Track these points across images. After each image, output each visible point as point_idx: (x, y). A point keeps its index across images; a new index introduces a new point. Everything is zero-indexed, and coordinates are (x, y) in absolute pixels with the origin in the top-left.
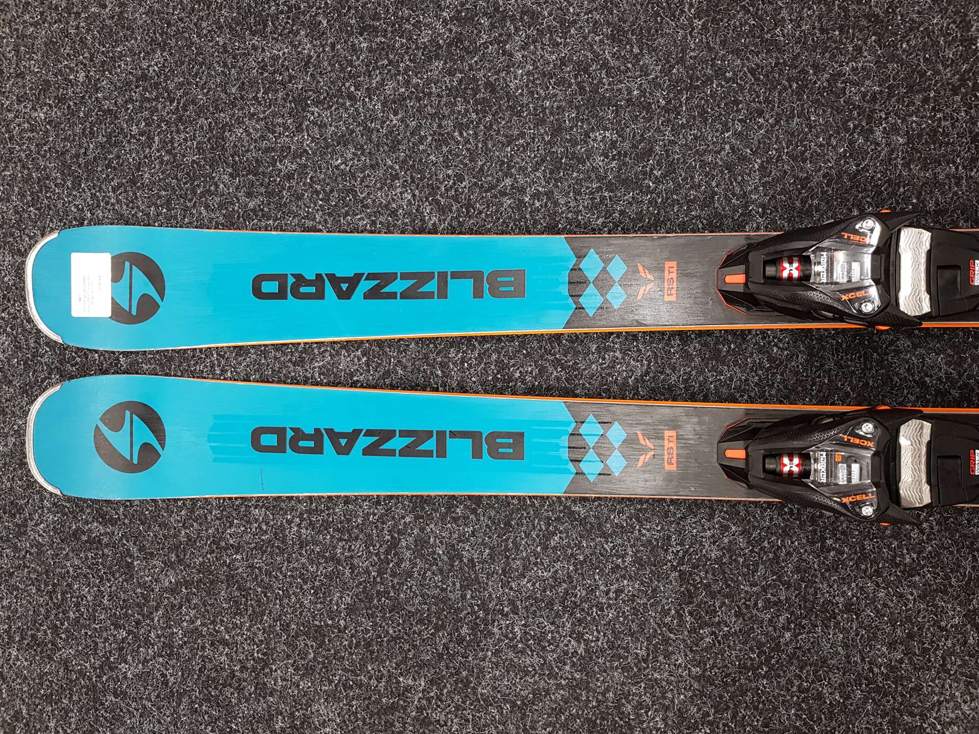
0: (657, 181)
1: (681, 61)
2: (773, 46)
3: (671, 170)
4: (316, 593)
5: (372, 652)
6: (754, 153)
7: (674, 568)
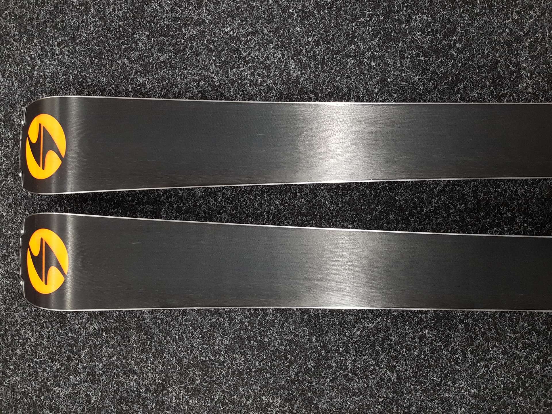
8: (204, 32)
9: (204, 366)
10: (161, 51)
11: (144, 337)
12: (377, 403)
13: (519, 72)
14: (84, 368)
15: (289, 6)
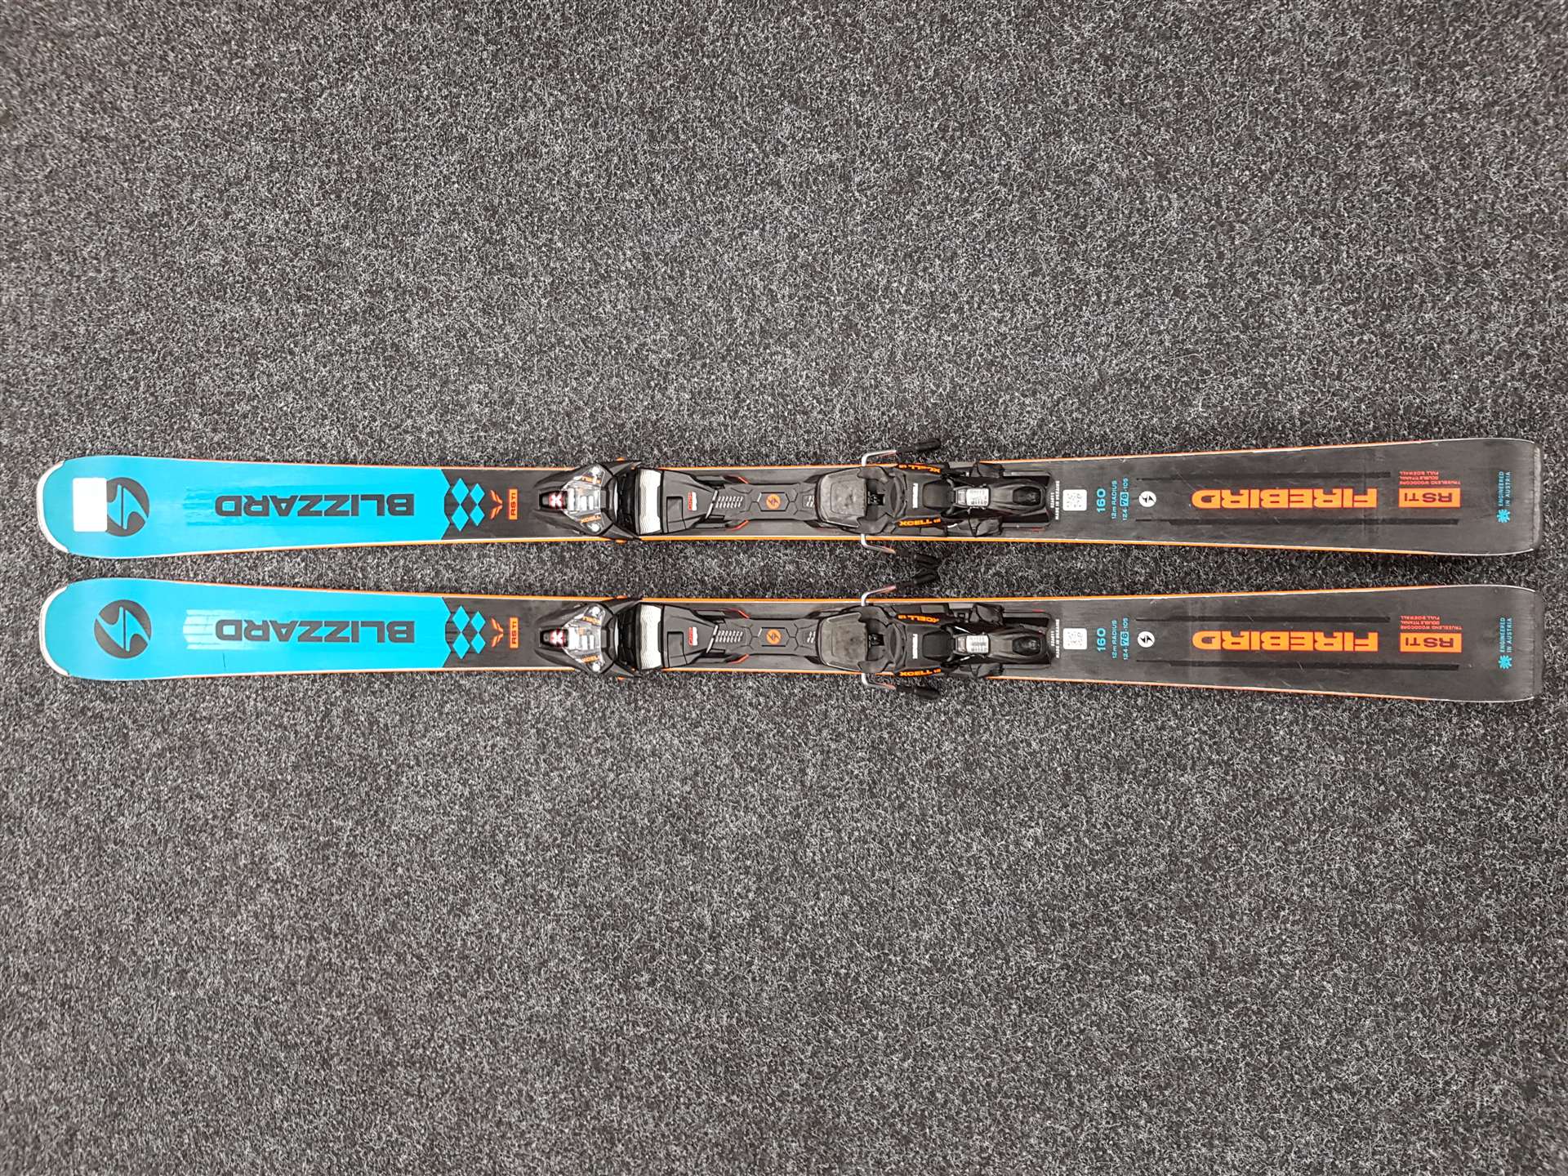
0: (519, 424)
1: (533, 331)
2: (598, 321)
3: (528, 415)
4: (269, 754)
5: (312, 801)
6: (586, 404)
7: (533, 726)
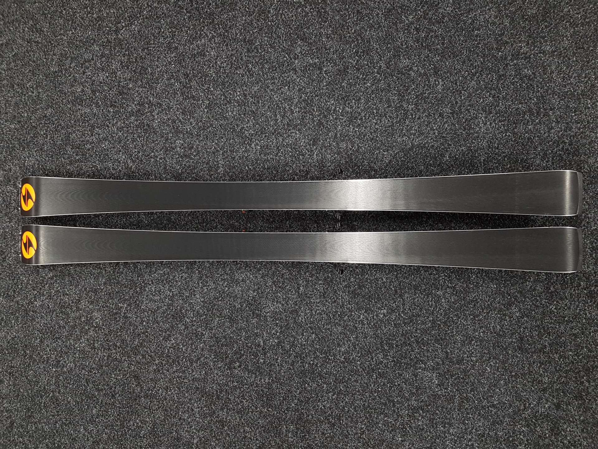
8: (94, 147)
9: (95, 291)
10: (77, 155)
11: (71, 279)
12: (164, 305)
13: (218, 165)
14: (47, 293)
15: (127, 136)
